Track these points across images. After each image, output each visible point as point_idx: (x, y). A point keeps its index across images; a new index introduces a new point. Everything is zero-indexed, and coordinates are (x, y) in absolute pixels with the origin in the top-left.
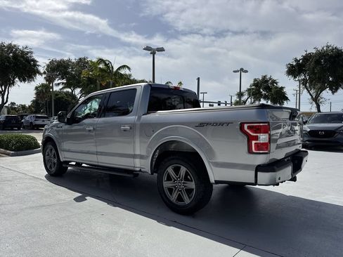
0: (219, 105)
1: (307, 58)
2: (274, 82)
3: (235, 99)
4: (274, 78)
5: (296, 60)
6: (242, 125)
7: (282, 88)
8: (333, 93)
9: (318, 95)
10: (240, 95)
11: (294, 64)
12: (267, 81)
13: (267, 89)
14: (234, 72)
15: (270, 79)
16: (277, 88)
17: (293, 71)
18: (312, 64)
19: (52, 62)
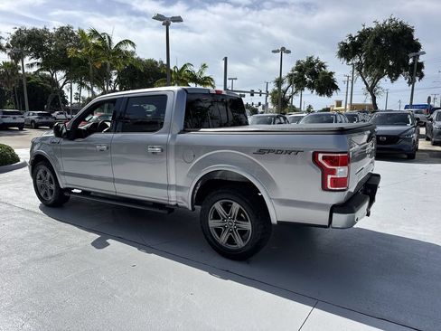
0: (252, 95)
1: (364, 35)
2: (322, 65)
3: (272, 87)
4: (321, 60)
5: (351, 37)
6: (315, 155)
7: (331, 74)
8: (392, 81)
9: (374, 84)
10: (279, 82)
11: (348, 42)
12: (313, 64)
13: (314, 74)
14: (274, 52)
15: (317, 61)
16: (324, 73)
17: (347, 51)
18: (369, 43)
19: (19, 32)
